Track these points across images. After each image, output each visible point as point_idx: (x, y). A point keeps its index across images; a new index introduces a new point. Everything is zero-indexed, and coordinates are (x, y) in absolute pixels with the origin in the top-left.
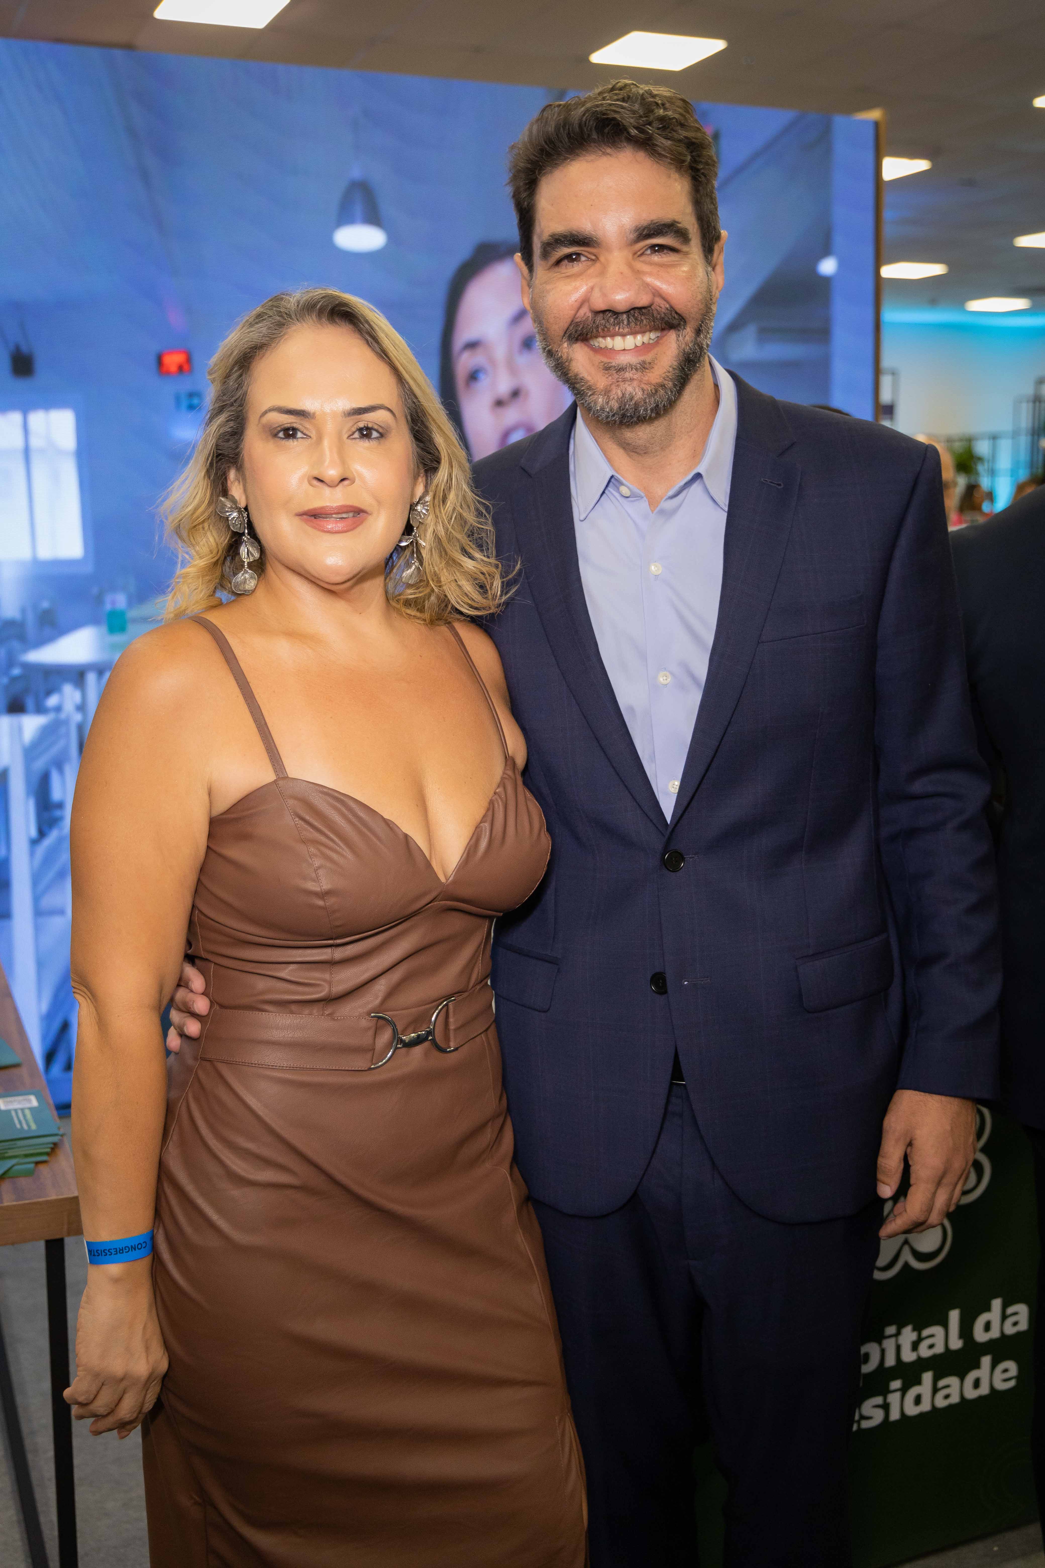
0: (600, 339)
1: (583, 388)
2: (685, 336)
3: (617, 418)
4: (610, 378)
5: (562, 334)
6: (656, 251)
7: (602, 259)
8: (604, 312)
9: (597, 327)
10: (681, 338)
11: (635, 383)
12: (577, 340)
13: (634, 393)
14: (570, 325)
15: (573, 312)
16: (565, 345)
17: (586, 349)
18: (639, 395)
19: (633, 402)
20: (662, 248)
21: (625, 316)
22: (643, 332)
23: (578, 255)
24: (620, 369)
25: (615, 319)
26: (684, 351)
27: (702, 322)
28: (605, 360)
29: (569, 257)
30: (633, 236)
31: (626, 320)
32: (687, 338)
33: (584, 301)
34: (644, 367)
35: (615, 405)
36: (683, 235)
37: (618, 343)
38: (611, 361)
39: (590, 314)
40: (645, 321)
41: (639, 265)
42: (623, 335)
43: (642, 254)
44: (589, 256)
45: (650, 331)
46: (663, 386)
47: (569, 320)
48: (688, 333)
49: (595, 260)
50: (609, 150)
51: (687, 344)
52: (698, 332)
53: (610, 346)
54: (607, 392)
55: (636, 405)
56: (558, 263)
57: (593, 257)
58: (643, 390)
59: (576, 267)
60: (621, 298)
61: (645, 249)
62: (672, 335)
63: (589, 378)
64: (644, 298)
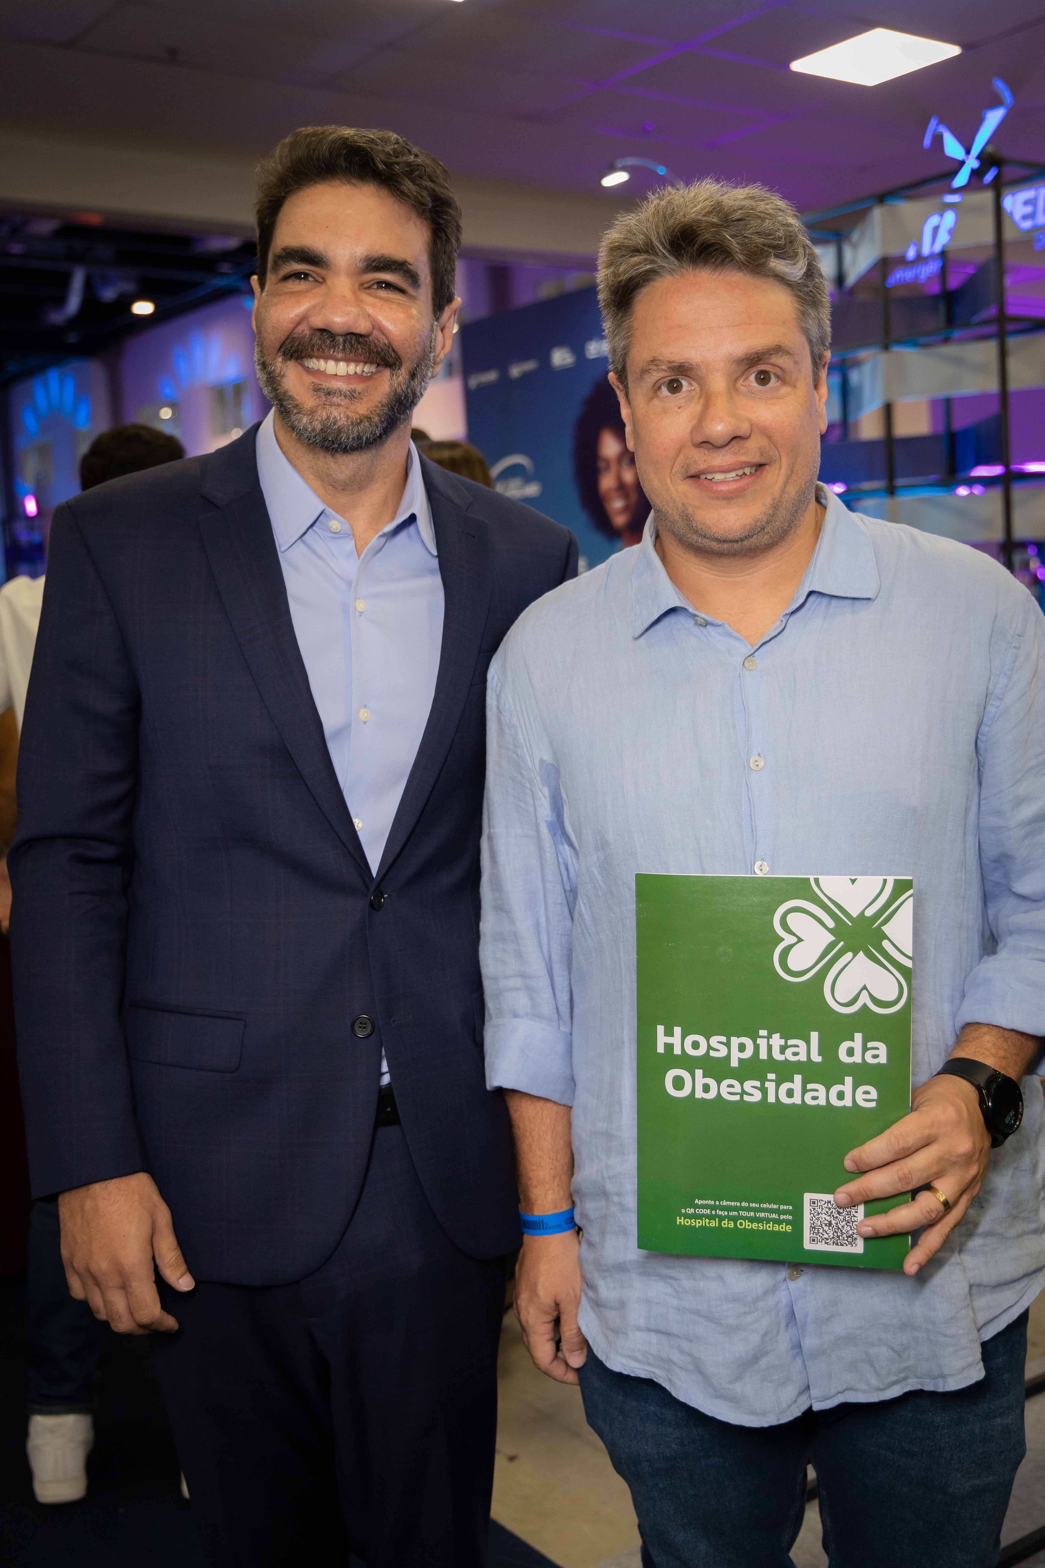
0: (315, 360)
1: (289, 406)
2: (399, 377)
3: (318, 439)
4: (318, 400)
5: (278, 346)
6: (382, 287)
7: (329, 282)
8: (322, 331)
9: (313, 346)
10: (395, 378)
11: (341, 409)
12: (291, 357)
13: (339, 418)
14: (287, 339)
15: (292, 326)
16: (280, 359)
17: (300, 368)
18: (342, 422)
19: (336, 427)
20: (389, 286)
21: (341, 340)
22: (357, 362)
23: (308, 273)
24: (329, 393)
25: (331, 342)
26: (396, 391)
27: (417, 366)
28: (316, 381)
29: (298, 275)
30: (361, 265)
31: (342, 345)
32: (401, 378)
33: (305, 317)
34: (352, 396)
35: (319, 427)
36: (413, 278)
37: (331, 367)
38: (322, 383)
39: (307, 332)
40: (360, 351)
41: (364, 296)
42: (337, 360)
43: (369, 288)
44: (317, 278)
45: (365, 363)
46: (369, 419)
47: (287, 333)
48: (402, 375)
49: (321, 281)
50: (354, 180)
51: (399, 384)
52: (413, 375)
53: (322, 369)
54: (312, 412)
55: (339, 431)
56: (286, 278)
57: (321, 280)
58: (348, 417)
59: (302, 287)
60: (340, 320)
61: (372, 283)
62: (387, 373)
63: (297, 397)
64: (362, 327)
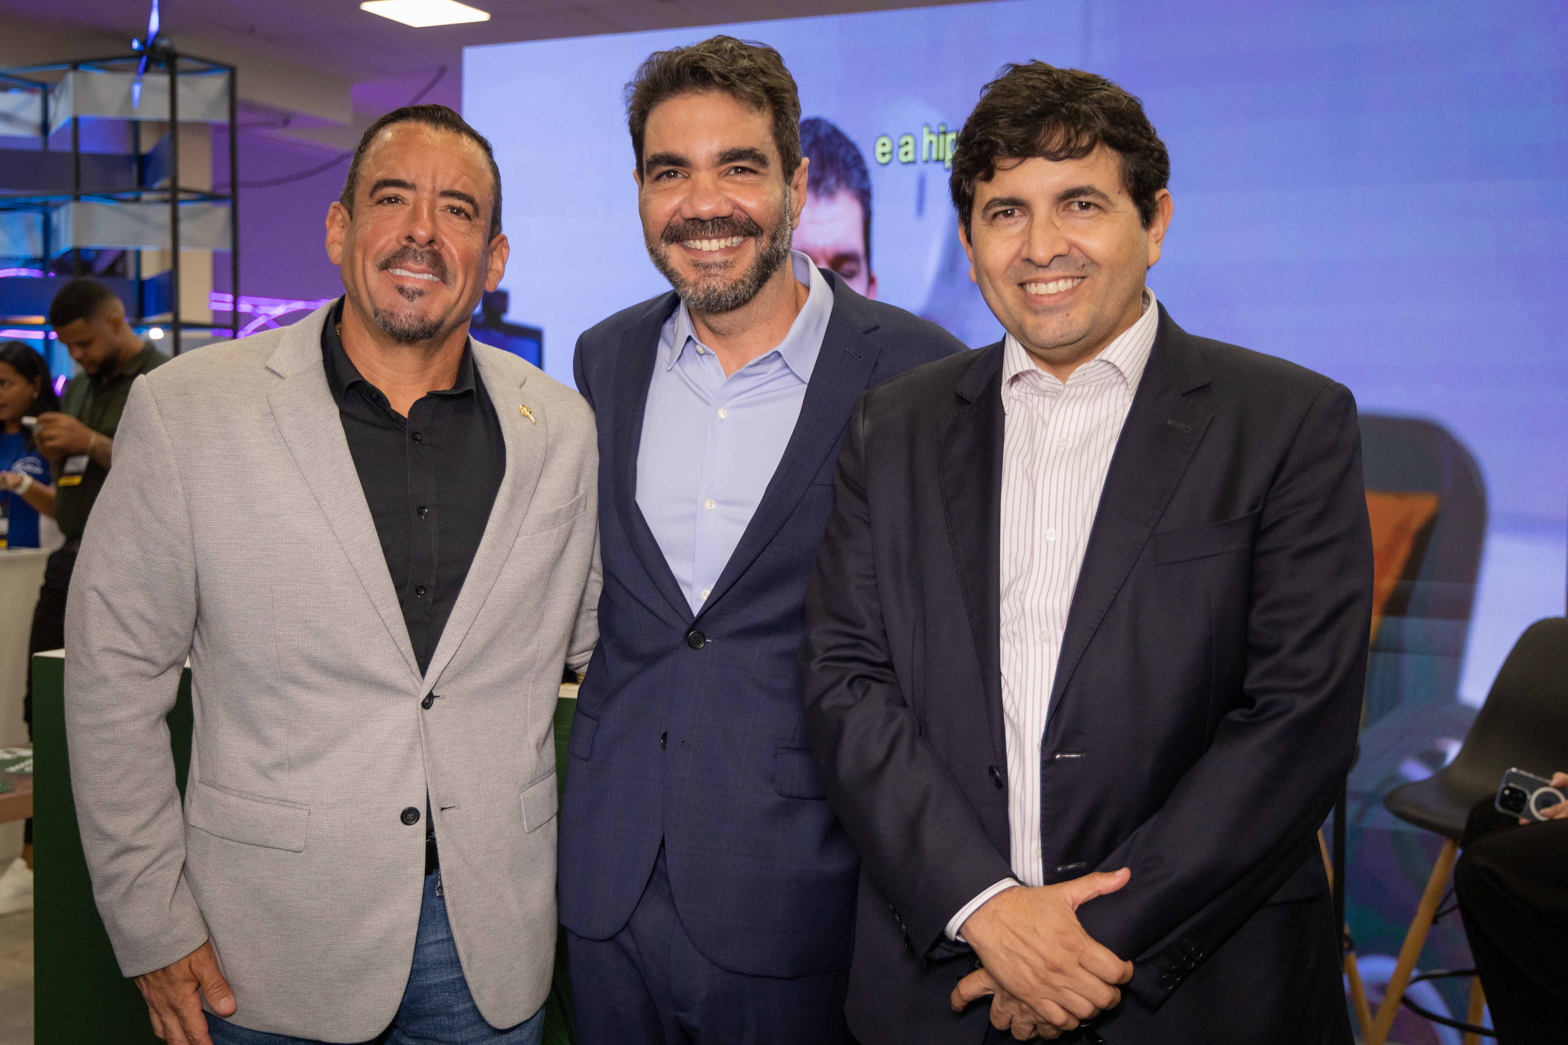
0: (692, 242)
1: (677, 281)
2: (762, 242)
3: (703, 306)
4: (698, 273)
5: (659, 235)
6: (738, 172)
7: (693, 177)
8: (693, 219)
9: (688, 231)
10: (758, 243)
11: (718, 279)
12: (672, 241)
13: (717, 286)
14: (666, 228)
15: (668, 219)
16: (663, 245)
17: (681, 249)
18: (721, 288)
19: (716, 294)
20: (744, 170)
21: (710, 223)
22: (726, 237)
23: (675, 172)
24: (707, 267)
25: (701, 226)
26: (761, 254)
27: (776, 231)
28: (694, 258)
29: (667, 173)
30: (717, 160)
31: (711, 226)
32: (764, 243)
33: (677, 210)
34: (726, 265)
36: (762, 160)
37: (705, 245)
38: (699, 259)
39: (681, 221)
40: (727, 228)
41: (723, 184)
42: (709, 239)
43: (727, 174)
44: (683, 173)
45: (733, 236)
46: (743, 282)
47: (665, 225)
49: (687, 177)
50: (701, 91)
51: (764, 249)
52: (774, 239)
53: (699, 248)
54: (696, 284)
55: (720, 296)
56: (658, 178)
57: (687, 175)
58: (725, 284)
59: (673, 182)
60: (706, 208)
61: (728, 170)
62: (752, 241)
63: (683, 273)
64: (725, 210)
